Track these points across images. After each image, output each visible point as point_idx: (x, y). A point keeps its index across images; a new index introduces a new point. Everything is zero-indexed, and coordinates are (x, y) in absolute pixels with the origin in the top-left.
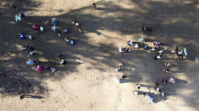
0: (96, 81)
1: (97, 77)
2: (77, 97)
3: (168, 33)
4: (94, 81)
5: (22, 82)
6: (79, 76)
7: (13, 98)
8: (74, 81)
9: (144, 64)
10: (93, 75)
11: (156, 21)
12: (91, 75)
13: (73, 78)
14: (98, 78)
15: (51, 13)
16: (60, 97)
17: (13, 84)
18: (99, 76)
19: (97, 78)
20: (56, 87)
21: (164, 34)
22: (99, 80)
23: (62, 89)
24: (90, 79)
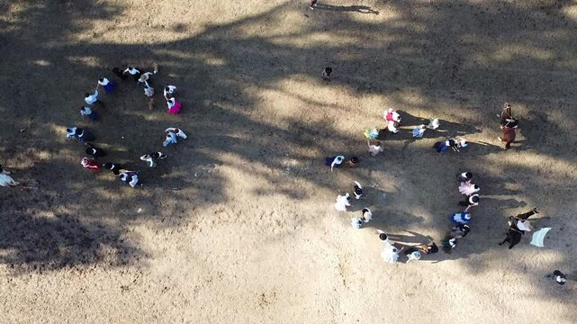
0: (276, 231)
1: (279, 218)
2: (221, 276)
3: (482, 93)
4: (271, 229)
5: (66, 231)
6: (226, 216)
7: (39, 280)
8: (215, 229)
9: (413, 182)
10: (268, 213)
11: (448, 57)
12: (261, 212)
13: (209, 222)
14: (282, 222)
15: (149, 35)
16: (174, 277)
17: (42, 240)
18: (286, 214)
19: (279, 223)
20: (161, 247)
21: (469, 96)
22: (285, 226)
23: (179, 252)
24: (260, 223)
